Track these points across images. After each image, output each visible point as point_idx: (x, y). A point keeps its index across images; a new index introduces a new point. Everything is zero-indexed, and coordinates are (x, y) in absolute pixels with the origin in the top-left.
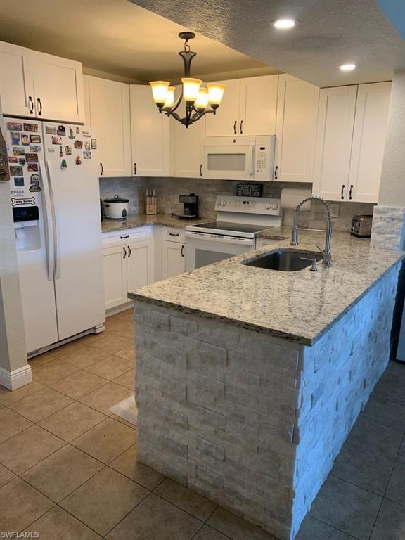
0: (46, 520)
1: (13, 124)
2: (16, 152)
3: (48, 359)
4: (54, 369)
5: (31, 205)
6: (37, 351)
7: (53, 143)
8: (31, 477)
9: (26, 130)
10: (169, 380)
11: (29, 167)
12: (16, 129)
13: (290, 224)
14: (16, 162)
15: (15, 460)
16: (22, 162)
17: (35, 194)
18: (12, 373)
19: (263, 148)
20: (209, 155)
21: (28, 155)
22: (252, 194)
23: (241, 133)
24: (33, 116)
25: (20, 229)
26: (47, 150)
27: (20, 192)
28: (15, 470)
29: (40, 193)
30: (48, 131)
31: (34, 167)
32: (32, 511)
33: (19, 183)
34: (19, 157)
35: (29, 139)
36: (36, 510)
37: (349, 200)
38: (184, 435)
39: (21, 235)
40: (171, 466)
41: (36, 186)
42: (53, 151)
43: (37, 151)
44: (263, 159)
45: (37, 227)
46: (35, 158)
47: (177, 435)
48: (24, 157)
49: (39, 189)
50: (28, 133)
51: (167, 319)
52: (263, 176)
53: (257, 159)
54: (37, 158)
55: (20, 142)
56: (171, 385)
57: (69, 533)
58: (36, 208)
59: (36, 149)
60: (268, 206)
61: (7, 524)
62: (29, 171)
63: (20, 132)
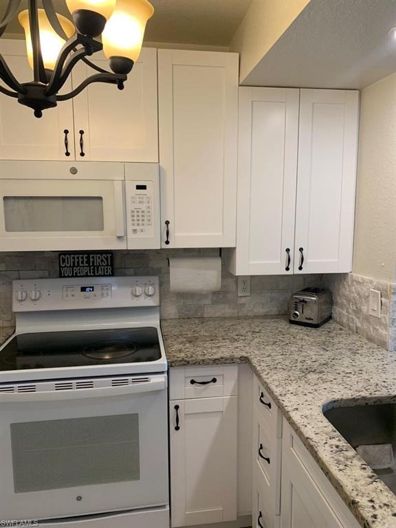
13: (172, 317)
19: (144, 187)
20: (5, 198)
22: (95, 272)
23: (82, 154)
37: (297, 272)
44: (143, 207)
52: (145, 239)
53: (130, 207)
60: (139, 290)
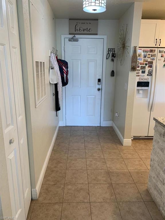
0: (106, 185)
1: (145, 50)
2: (145, 61)
3: (142, 141)
4: (141, 145)
5: (147, 81)
6: (139, 137)
7: (161, 57)
8: (111, 172)
9: (150, 52)
10: (161, 160)
11: (148, 66)
12: (146, 52)
14: (144, 64)
15: (110, 165)
16: (146, 64)
17: (149, 77)
18: (124, 140)
21: (149, 62)
24: (156, 46)
25: (141, 90)
26: (158, 60)
27: (143, 76)
28: (108, 168)
29: (151, 76)
30: (160, 52)
31: (151, 66)
32: (104, 181)
33: (143, 72)
34: (145, 63)
35: (150, 56)
36: (106, 181)
38: (162, 186)
39: (141, 92)
40: (156, 197)
41: (150, 74)
42: (160, 60)
43: (153, 60)
45: (148, 90)
46: (152, 63)
47: (160, 185)
48: (147, 63)
49: (151, 75)
50: (151, 53)
51: (163, 132)
54: (153, 63)
55: (147, 57)
56: (161, 162)
57: (109, 193)
58: (148, 82)
59: (153, 59)
61: (96, 180)
62: (148, 68)
63: (147, 53)
